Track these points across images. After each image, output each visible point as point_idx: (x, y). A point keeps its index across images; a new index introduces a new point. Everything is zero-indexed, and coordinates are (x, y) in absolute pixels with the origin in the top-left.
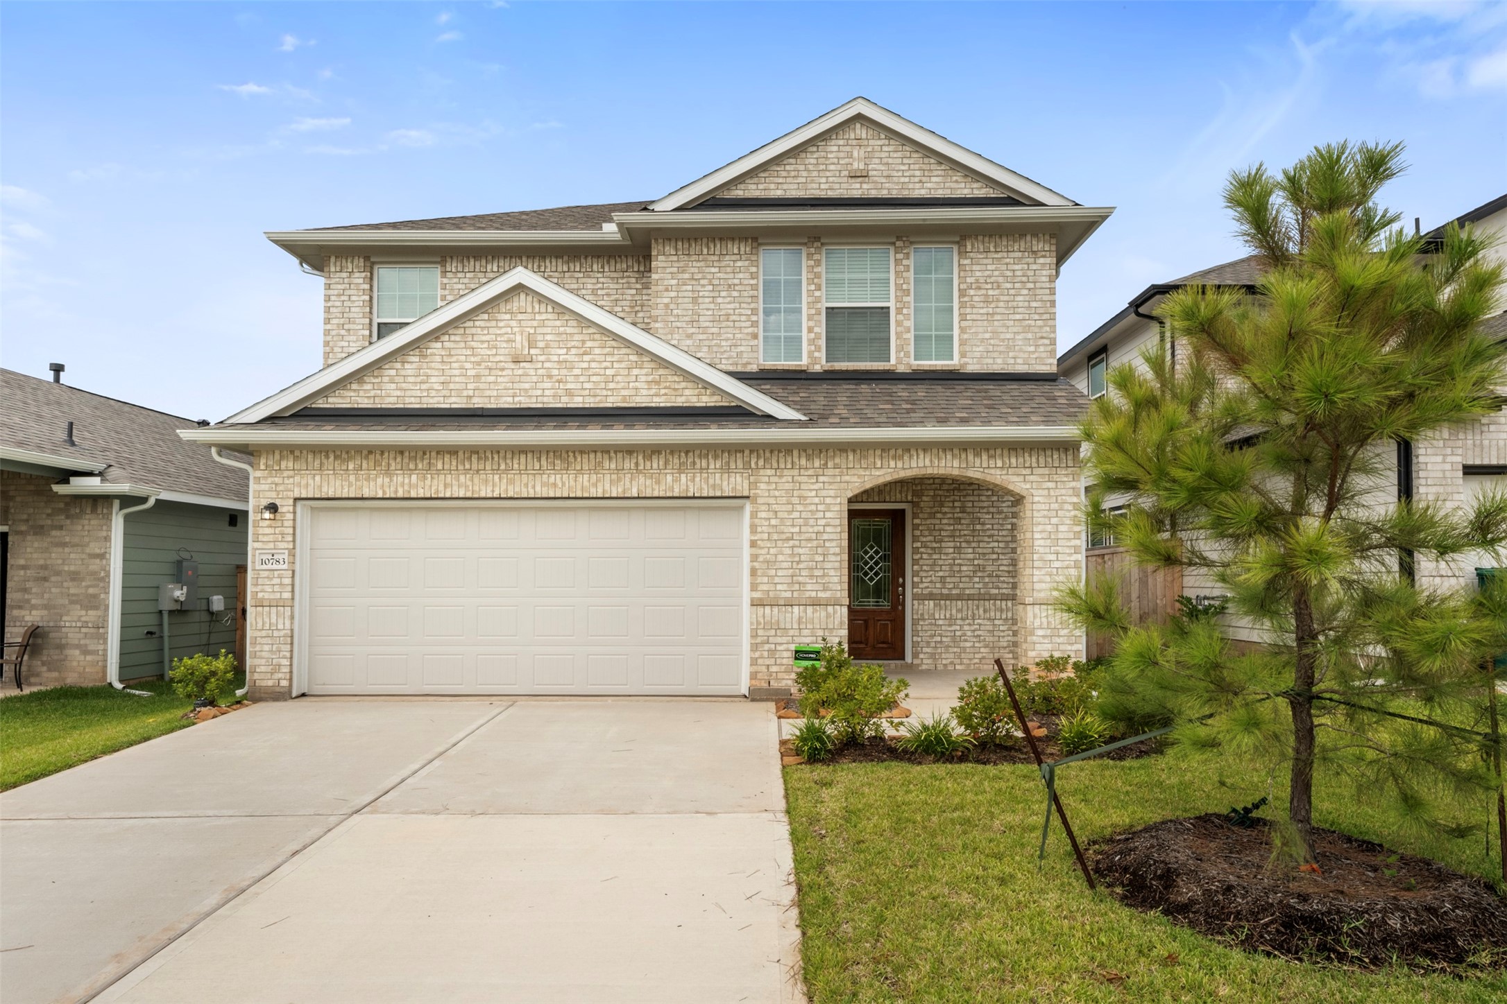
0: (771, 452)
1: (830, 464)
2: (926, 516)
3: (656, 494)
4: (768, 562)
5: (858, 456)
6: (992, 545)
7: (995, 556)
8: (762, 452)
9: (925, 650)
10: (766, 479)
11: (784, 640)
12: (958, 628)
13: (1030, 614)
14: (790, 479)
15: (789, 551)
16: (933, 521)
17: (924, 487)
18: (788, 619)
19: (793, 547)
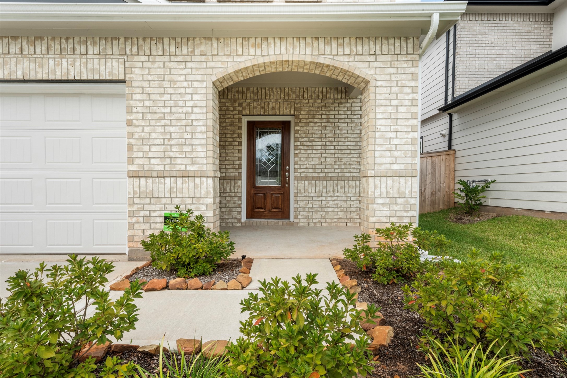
0: (144, 39)
1: (197, 52)
2: (303, 124)
3: (39, 77)
4: (143, 139)
5: (221, 44)
6: (347, 144)
7: (349, 151)
8: (135, 39)
9: (302, 213)
10: (140, 65)
11: (158, 207)
12: (324, 198)
13: (372, 185)
14: (161, 65)
15: (161, 129)
16: (308, 128)
17: (302, 105)
18: (161, 190)
19: (164, 126)
